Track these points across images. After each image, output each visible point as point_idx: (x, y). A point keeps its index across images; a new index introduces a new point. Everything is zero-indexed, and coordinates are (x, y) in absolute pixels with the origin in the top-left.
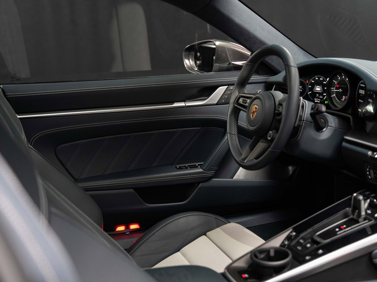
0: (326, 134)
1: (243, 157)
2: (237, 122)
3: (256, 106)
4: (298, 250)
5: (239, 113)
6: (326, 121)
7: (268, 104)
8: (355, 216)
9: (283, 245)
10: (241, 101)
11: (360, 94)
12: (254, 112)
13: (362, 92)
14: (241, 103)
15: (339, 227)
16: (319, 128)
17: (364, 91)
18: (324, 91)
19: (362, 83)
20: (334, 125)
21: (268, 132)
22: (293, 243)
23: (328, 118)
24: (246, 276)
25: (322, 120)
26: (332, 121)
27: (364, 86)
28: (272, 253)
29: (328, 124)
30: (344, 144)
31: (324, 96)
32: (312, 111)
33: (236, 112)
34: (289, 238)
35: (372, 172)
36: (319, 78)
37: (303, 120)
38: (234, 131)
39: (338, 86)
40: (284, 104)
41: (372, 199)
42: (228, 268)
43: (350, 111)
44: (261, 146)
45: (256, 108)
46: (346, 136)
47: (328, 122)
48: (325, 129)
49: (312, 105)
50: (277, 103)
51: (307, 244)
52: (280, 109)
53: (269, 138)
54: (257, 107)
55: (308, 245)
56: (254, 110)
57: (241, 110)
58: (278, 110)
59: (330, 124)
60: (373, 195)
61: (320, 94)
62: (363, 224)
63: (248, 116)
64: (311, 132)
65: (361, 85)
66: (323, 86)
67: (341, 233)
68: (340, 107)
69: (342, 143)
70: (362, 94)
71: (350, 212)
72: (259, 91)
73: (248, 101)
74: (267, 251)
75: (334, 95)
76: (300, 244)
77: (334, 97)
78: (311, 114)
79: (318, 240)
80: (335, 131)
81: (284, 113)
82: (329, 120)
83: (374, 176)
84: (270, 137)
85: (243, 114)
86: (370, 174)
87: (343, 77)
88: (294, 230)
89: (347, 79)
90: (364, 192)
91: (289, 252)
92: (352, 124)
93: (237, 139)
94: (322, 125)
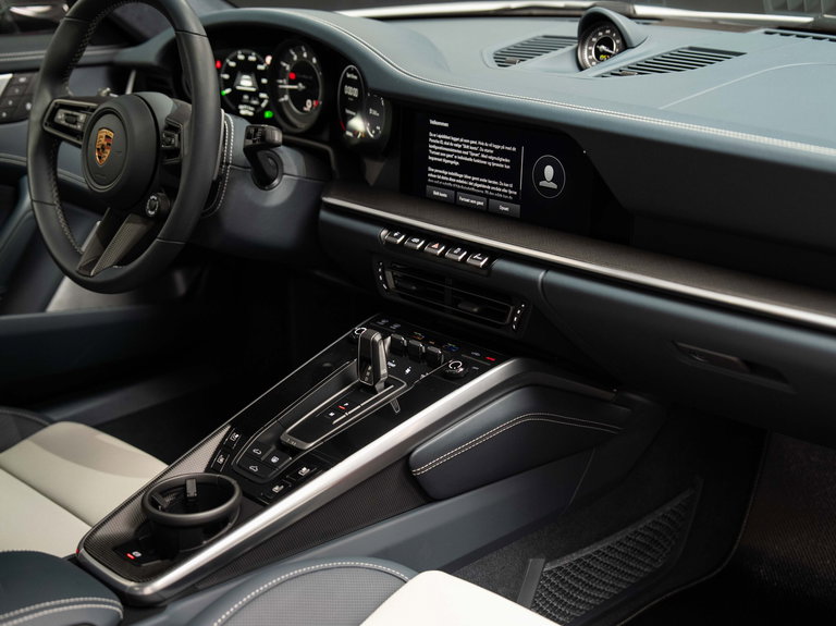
0: (280, 192)
1: (83, 261)
2: (55, 173)
3: (104, 132)
4: (251, 472)
5: (57, 147)
6: (278, 164)
7: (140, 127)
8: (367, 379)
9: (212, 467)
10: (61, 116)
11: (348, 96)
12: (103, 148)
13: (352, 91)
14: (63, 122)
15: (334, 407)
16: (264, 181)
17: (356, 90)
18: (262, 88)
19: (350, 71)
20: (295, 172)
21: (145, 196)
22: (238, 458)
23: (281, 155)
24: (137, 554)
25: (270, 161)
26: (292, 163)
27: (356, 77)
28: (192, 491)
29: (282, 169)
30: (324, 215)
31: (262, 100)
32: (250, 142)
33: (48, 146)
34: (224, 448)
35: (389, 274)
36: (246, 56)
37: (227, 164)
38: (51, 195)
39: (293, 76)
40: (185, 127)
41: (397, 336)
42: (87, 543)
43: (326, 136)
44: (129, 232)
45: (107, 137)
46: (327, 197)
47: (282, 164)
48: (276, 182)
49: (247, 128)
50: (162, 124)
51: (271, 456)
52: (175, 141)
53: (151, 213)
54: (112, 135)
55: (274, 460)
56: (103, 141)
57: (62, 139)
58: (170, 143)
59: (286, 170)
60: (396, 326)
61: (253, 95)
62: (386, 395)
63: (88, 158)
64: (246, 190)
65: (349, 76)
66: (258, 75)
67: (341, 422)
68: (302, 126)
69: (318, 213)
70: (352, 97)
71: (354, 371)
72: (105, 92)
73: (82, 117)
74: (180, 487)
75: (286, 98)
76: (255, 459)
77: (286, 102)
78: (247, 150)
79: (294, 443)
80: (300, 183)
81: (186, 151)
82: (284, 160)
83: (396, 285)
84: (152, 210)
85: (69, 153)
86: (385, 281)
87: (305, 55)
88: (235, 426)
89: (314, 60)
90: (374, 321)
91: (233, 482)
92: (334, 166)
93: (61, 216)
94: (270, 171)
